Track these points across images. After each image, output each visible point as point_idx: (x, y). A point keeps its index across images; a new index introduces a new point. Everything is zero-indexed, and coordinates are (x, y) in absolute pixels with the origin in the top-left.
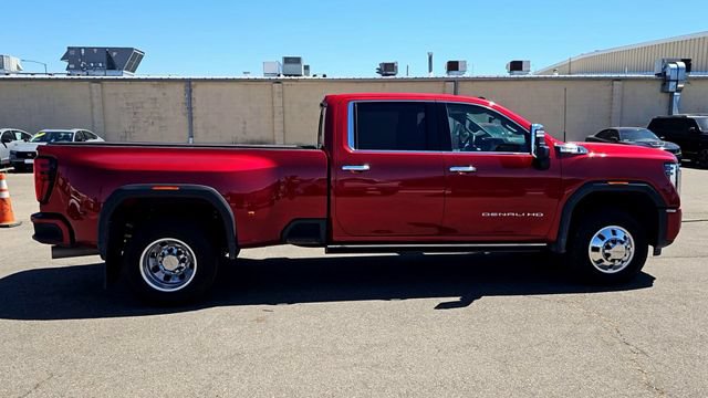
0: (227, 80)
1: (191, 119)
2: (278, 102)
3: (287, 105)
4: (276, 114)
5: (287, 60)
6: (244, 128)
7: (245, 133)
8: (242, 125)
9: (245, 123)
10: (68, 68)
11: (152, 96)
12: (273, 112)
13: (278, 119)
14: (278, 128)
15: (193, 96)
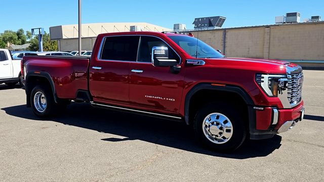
0: (242, 28)
1: (224, 47)
2: (267, 37)
3: (272, 39)
4: (265, 44)
5: (288, 15)
6: (249, 51)
7: (248, 53)
8: (248, 50)
9: (249, 49)
10: (195, 27)
11: (210, 37)
12: (264, 43)
13: (266, 46)
14: (266, 50)
15: (226, 36)
